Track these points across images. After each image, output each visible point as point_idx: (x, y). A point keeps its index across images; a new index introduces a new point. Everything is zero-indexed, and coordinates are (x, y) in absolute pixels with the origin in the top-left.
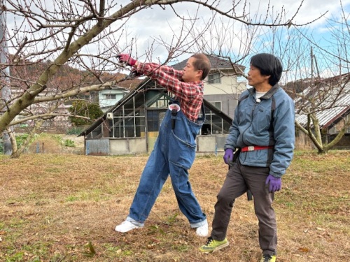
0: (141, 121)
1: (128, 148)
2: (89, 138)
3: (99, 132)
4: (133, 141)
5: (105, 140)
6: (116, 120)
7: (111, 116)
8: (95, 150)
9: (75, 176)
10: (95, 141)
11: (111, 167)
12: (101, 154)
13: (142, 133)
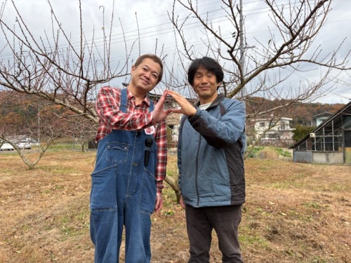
0: (339, 139)
1: (328, 159)
2: (297, 150)
3: (304, 146)
4: (332, 154)
5: (309, 152)
6: (317, 138)
7: (313, 135)
8: (301, 159)
9: (276, 173)
10: (301, 153)
11: (303, 171)
12: (305, 162)
13: (340, 148)
